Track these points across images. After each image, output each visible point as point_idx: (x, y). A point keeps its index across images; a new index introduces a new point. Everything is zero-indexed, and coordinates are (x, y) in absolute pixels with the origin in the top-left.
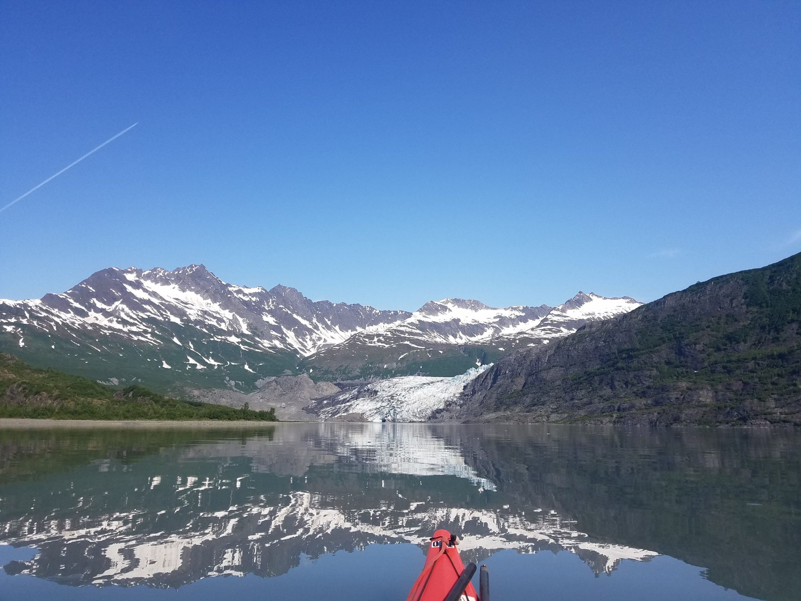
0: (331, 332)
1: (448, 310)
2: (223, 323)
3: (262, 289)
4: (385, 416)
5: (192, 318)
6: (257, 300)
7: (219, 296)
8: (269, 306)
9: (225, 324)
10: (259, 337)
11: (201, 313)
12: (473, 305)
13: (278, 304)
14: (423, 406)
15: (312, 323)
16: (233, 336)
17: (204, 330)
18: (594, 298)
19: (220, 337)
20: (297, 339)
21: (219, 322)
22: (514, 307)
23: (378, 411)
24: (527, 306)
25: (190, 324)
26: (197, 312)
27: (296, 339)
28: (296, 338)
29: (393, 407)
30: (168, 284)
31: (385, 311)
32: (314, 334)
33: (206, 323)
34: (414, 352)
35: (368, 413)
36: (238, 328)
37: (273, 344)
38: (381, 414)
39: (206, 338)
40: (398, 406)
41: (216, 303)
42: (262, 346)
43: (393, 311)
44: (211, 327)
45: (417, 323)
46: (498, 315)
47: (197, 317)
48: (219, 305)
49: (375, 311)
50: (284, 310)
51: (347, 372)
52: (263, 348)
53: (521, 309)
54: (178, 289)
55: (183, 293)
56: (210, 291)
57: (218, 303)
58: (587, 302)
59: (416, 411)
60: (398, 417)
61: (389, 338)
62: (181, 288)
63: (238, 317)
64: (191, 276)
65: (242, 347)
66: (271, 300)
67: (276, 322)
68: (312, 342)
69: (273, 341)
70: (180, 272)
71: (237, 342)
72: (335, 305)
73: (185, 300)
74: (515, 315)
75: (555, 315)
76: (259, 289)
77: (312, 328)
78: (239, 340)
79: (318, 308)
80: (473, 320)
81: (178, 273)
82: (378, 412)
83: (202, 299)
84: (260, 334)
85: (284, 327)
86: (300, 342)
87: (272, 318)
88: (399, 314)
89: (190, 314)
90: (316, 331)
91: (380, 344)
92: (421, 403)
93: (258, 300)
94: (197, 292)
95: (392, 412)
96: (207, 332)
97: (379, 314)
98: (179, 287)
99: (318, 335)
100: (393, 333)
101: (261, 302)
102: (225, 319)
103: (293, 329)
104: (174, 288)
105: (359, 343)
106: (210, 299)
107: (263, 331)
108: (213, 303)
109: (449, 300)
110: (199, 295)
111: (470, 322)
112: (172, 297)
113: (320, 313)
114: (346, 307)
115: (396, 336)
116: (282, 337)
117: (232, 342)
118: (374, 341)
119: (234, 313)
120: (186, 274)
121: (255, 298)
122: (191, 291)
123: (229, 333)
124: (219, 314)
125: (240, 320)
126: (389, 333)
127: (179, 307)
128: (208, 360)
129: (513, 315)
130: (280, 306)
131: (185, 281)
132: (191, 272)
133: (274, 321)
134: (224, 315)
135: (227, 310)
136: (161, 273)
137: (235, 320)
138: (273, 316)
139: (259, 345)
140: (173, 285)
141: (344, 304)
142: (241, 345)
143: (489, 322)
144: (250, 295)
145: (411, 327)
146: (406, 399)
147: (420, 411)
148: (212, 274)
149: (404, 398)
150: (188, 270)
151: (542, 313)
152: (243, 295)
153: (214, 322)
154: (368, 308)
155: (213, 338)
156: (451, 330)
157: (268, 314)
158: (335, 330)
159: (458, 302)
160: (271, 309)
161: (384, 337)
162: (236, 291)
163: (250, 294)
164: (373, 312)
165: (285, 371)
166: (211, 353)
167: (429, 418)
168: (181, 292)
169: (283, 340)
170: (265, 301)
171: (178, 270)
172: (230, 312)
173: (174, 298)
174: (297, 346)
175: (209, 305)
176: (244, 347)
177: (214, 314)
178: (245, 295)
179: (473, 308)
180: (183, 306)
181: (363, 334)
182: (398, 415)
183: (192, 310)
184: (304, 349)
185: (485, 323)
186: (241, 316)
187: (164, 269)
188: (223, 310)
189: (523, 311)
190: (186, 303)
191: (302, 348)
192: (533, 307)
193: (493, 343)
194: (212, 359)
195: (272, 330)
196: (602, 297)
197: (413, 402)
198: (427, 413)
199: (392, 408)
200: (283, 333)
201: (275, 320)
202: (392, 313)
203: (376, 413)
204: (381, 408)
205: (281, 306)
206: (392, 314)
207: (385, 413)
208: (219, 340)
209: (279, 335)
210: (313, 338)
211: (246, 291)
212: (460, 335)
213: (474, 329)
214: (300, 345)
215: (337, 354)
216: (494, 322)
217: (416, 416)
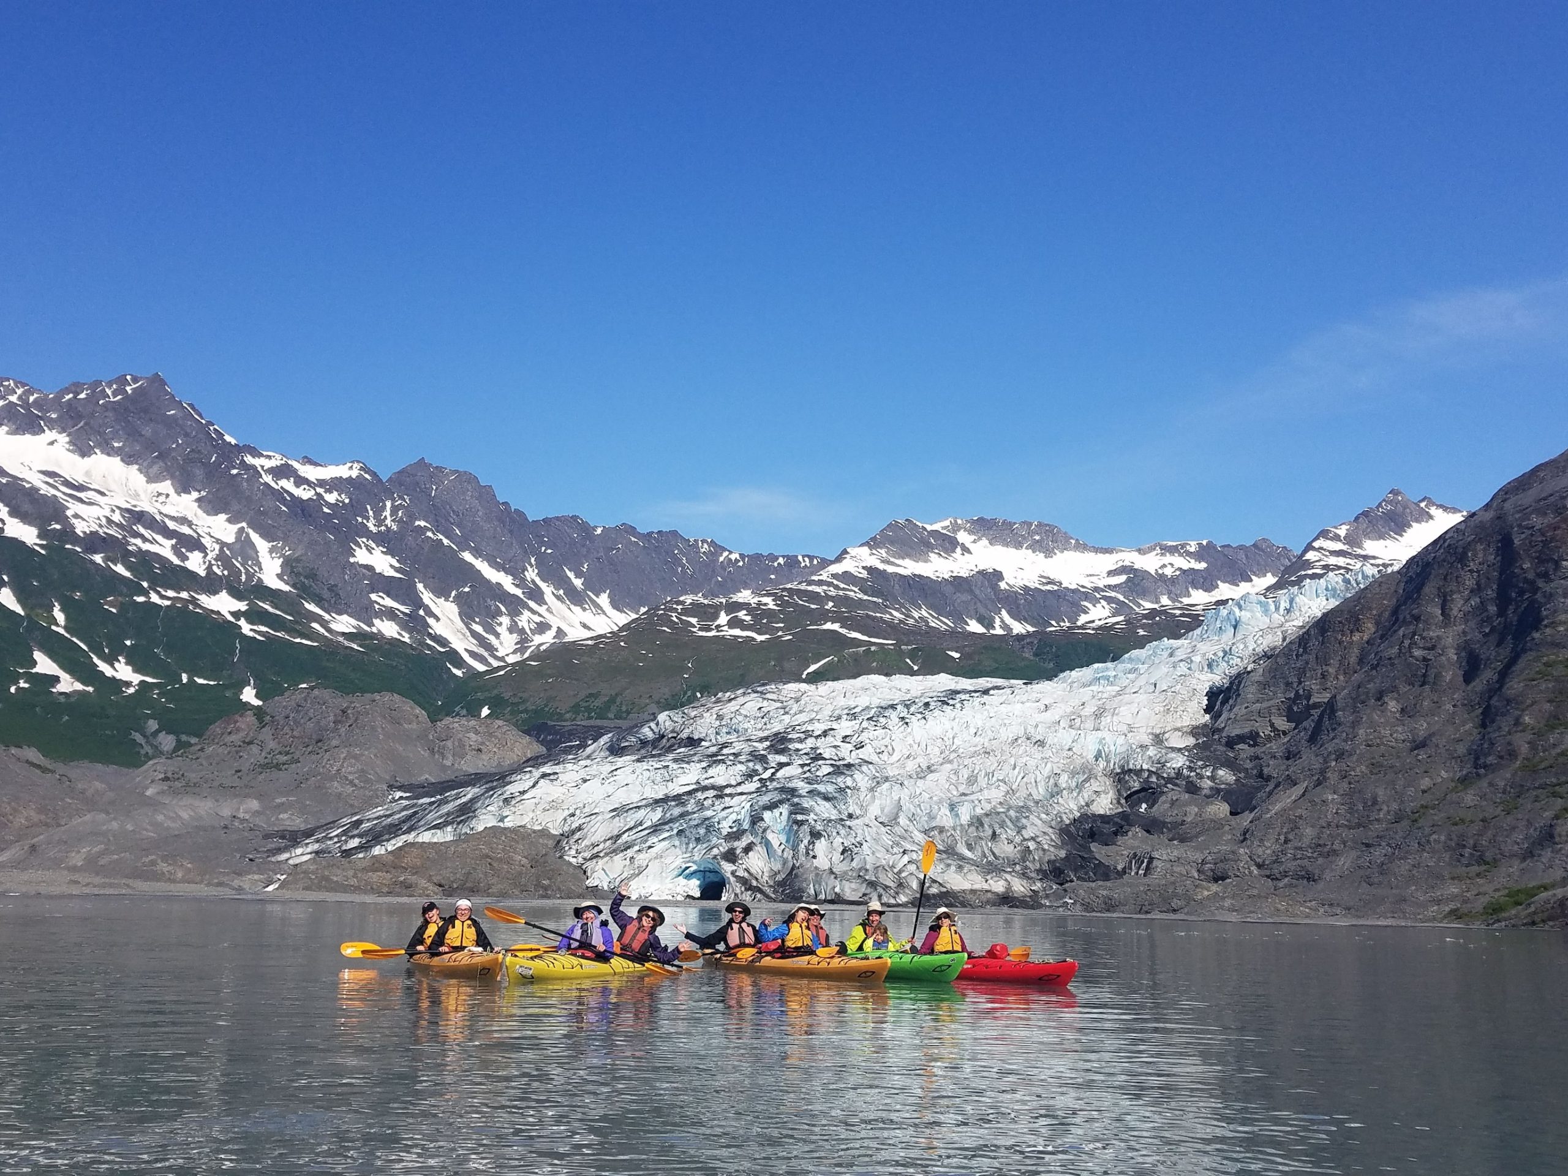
0: (584, 610)
1: (959, 550)
2: (196, 553)
3: (361, 469)
4: (724, 847)
5: (80, 528)
6: (343, 502)
7: (199, 472)
8: (380, 522)
9: (205, 557)
10: (319, 602)
11: (123, 517)
12: (1037, 538)
13: (412, 518)
14: (986, 794)
15: (524, 580)
16: (224, 594)
17: (120, 569)
18: (1433, 511)
19: (171, 593)
20: (467, 625)
21: (184, 550)
22: (1170, 543)
23: (677, 811)
24: (1209, 543)
25: (68, 546)
26: (108, 513)
27: (460, 625)
28: (462, 620)
29: (782, 790)
30: (37, 430)
31: (758, 557)
32: (526, 614)
33: (130, 548)
34: (857, 653)
35: (599, 831)
36: (247, 572)
37: (374, 630)
38: (692, 834)
39: (121, 595)
40: (821, 788)
41: (190, 493)
42: (322, 630)
43: (783, 557)
44: (145, 563)
45: (864, 574)
46: (1120, 564)
47: (101, 526)
48: (198, 500)
49: (726, 554)
50: (429, 534)
52: (326, 634)
53: (1192, 550)
54: (67, 446)
55: (80, 458)
56: (173, 454)
57: (195, 495)
58: (1418, 521)
59: (945, 818)
60: (825, 854)
61: (769, 614)
62: (74, 444)
63: (255, 537)
64: (114, 409)
65: (246, 628)
66: (389, 504)
67: (397, 570)
68: (515, 637)
69: (377, 622)
70: (82, 396)
71: (232, 614)
72: (599, 531)
73: (80, 478)
74: (1176, 566)
75: (1330, 552)
76: (351, 467)
77: (522, 596)
78: (242, 606)
79: (544, 536)
80: (1042, 577)
81: (75, 397)
82: (671, 821)
83: (142, 478)
84: (326, 594)
85: (425, 587)
86: (474, 634)
87: (389, 557)
88: (803, 564)
89: (76, 516)
90: (532, 604)
91: (737, 632)
92: (965, 773)
93: (347, 501)
94: (129, 459)
95: (776, 820)
96: (127, 574)
97: (741, 564)
98: (70, 442)
99: (540, 615)
100: (783, 601)
101: (356, 508)
102: (206, 541)
103: (453, 593)
104: (52, 443)
105: (665, 629)
106: (168, 482)
107: (336, 586)
108: (179, 494)
109: (959, 521)
110: (136, 467)
111: (1033, 583)
112: (36, 468)
113: (549, 551)
114: (633, 539)
115: (791, 610)
116: (413, 617)
117: (212, 611)
118: (716, 623)
119: (244, 524)
120: (101, 402)
121: (335, 494)
122: (109, 455)
123: (211, 584)
124: (190, 524)
125: (262, 545)
127: (42, 492)
128: (112, 666)
129: (1169, 566)
130: (417, 523)
131: (92, 422)
132: (119, 397)
133: (391, 566)
134: (208, 530)
135: (223, 517)
136: (16, 396)
137: (244, 547)
138: (390, 552)
139: (315, 625)
140: (50, 435)
141: (632, 530)
142: (242, 622)
143: (1093, 585)
144: (321, 486)
145: (842, 586)
146: (866, 753)
147: (977, 822)
148: (193, 408)
149: (850, 747)
150: (109, 392)
151: (1258, 564)
152: (295, 482)
153: (164, 548)
154: (706, 546)
155: (145, 593)
156: (975, 604)
157: (374, 545)
158: (597, 606)
159: (990, 528)
160: (388, 529)
161: (751, 611)
162: (271, 471)
163: (321, 483)
164: (721, 559)
166: (128, 643)
167: (1055, 872)
168: (76, 458)
169: (416, 622)
170: (369, 507)
171: (76, 388)
172: (229, 521)
173: (44, 469)
174: (461, 644)
175: (162, 499)
176: (255, 627)
177: (171, 525)
178: (300, 481)
179: (1037, 546)
180: (64, 493)
182: (821, 846)
183: (95, 507)
184: (486, 654)
185: (1083, 587)
186: (266, 535)
187: (28, 385)
188: (209, 514)
189: (1198, 556)
190: (81, 488)
191: (482, 651)
192: (1228, 546)
193: (1138, 627)
194: (127, 664)
195: (380, 594)
196: (1460, 511)
197: (911, 766)
198: (1028, 833)
199: (776, 796)
200: (418, 603)
201: (397, 565)
202: (781, 560)
203: (656, 829)
204: (700, 795)
205: (422, 523)
206: (779, 564)
207: (725, 827)
208: (168, 603)
209: (400, 608)
210: (520, 624)
211: (311, 473)
212: (1002, 621)
213: (1047, 603)
214: (475, 642)
215: (586, 658)
216: (1109, 587)
217: (950, 852)
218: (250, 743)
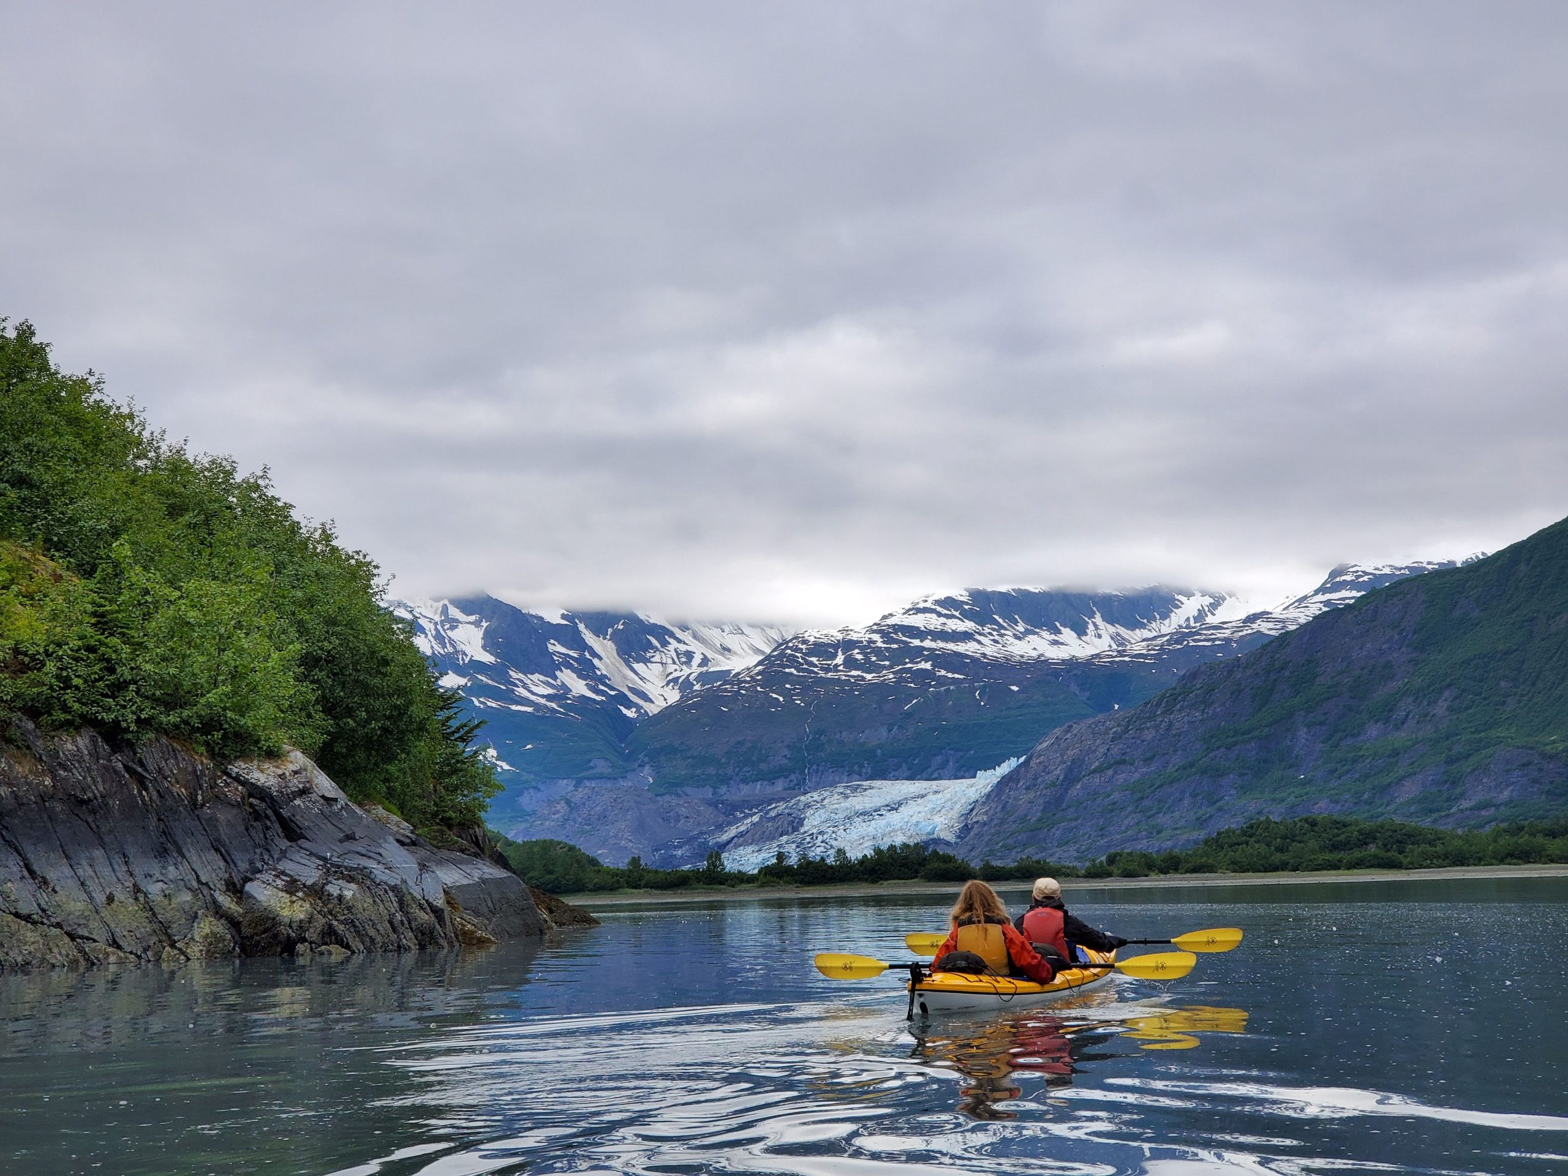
10: (516, 666)
20: (625, 661)
27: (619, 661)
28: (622, 658)
34: (938, 693)
37: (559, 683)
42: (528, 695)
45: (966, 597)
51: (754, 759)
52: (532, 698)
61: (877, 652)
65: (475, 702)
69: (559, 674)
71: (464, 690)
78: (467, 682)
85: (586, 628)
90: (676, 632)
91: (850, 672)
99: (685, 643)
100: (889, 637)
103: (610, 630)
105: (793, 670)
107: (526, 648)
115: (895, 646)
116: (581, 660)
118: (835, 662)
119: (446, 602)
125: (464, 620)
126: (876, 637)
139: (520, 690)
142: (473, 697)
145: (945, 612)
161: (863, 650)
165: (591, 764)
169: (586, 669)
176: (479, 700)
181: (805, 642)
195: (552, 641)
200: (582, 646)
209: (572, 653)
212: (1096, 627)
215: (731, 705)
218: (568, 820)
